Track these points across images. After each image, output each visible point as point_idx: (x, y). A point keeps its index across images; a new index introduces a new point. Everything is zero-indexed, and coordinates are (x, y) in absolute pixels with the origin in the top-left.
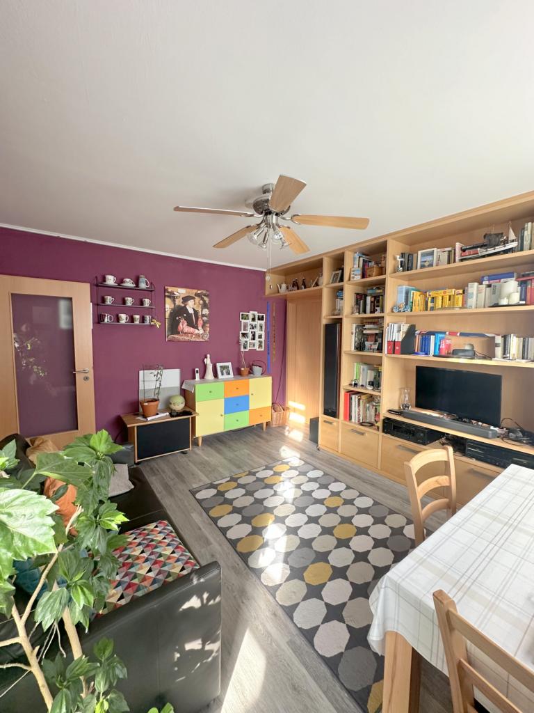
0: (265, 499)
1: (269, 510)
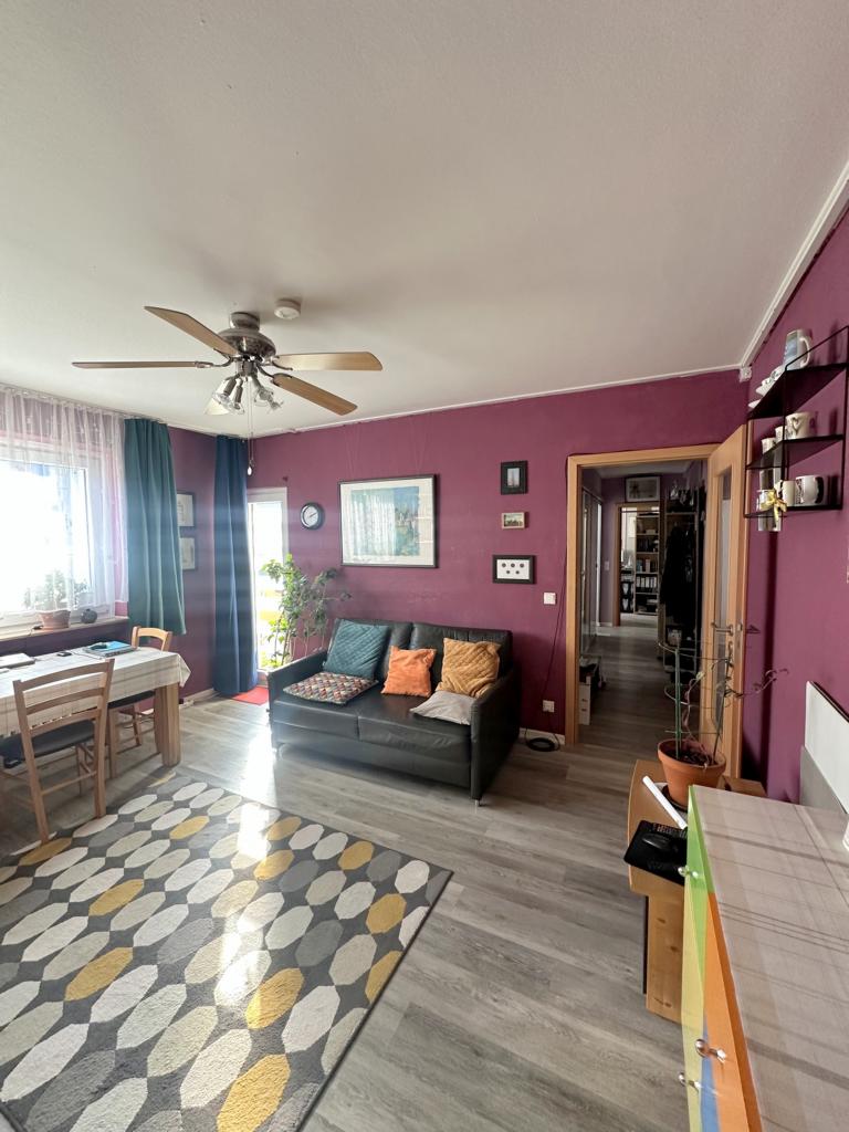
0: (283, 911)
1: (271, 885)
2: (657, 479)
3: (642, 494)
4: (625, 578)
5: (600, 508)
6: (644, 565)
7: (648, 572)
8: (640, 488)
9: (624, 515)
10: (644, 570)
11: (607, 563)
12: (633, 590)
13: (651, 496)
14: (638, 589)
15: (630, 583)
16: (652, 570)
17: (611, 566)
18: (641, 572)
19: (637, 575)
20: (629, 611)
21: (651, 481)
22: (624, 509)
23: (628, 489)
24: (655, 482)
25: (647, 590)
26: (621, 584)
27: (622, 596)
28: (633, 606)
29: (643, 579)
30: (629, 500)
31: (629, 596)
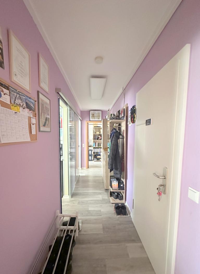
2: (101, 112)
3: (95, 118)
4: (90, 148)
5: (80, 122)
6: (96, 144)
7: (97, 147)
8: (95, 115)
9: (89, 125)
10: (96, 146)
11: (83, 145)
12: (93, 153)
13: (99, 119)
14: (94, 153)
15: (91, 151)
16: (98, 146)
17: (85, 146)
18: (95, 147)
19: (94, 148)
20: (91, 160)
21: (99, 113)
22: (89, 124)
23: (91, 116)
24: (100, 113)
25: (97, 153)
26: (89, 151)
27: (89, 155)
28: (93, 158)
29: (96, 149)
30: (91, 120)
31: (91, 155)
